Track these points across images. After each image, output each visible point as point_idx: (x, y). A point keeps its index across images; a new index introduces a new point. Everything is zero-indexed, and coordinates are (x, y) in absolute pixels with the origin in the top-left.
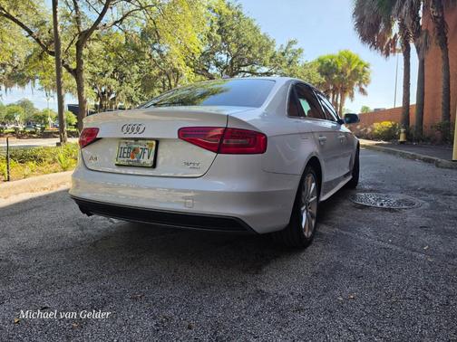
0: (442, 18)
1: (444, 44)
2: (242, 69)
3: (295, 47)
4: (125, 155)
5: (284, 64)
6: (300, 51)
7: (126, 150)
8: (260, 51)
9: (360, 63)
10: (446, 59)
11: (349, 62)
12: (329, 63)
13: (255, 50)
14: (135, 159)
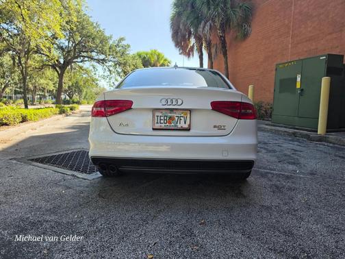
0: (224, 37)
1: (225, 54)
2: (83, 54)
3: (124, 43)
4: (162, 121)
5: (119, 55)
6: (129, 46)
7: (162, 118)
8: (101, 42)
9: (165, 60)
10: (226, 63)
11: (158, 58)
12: (145, 58)
13: (98, 41)
14: (173, 124)
